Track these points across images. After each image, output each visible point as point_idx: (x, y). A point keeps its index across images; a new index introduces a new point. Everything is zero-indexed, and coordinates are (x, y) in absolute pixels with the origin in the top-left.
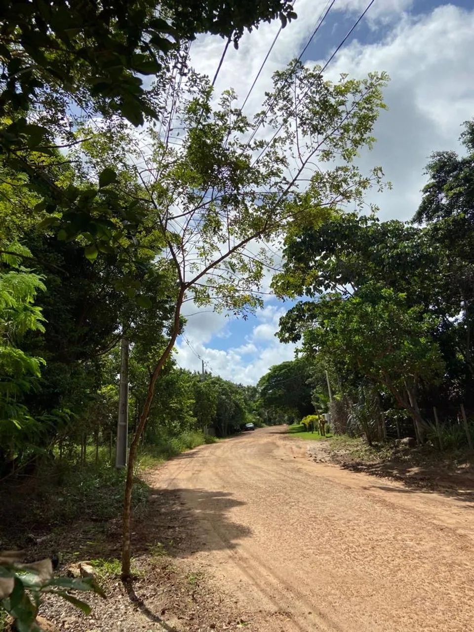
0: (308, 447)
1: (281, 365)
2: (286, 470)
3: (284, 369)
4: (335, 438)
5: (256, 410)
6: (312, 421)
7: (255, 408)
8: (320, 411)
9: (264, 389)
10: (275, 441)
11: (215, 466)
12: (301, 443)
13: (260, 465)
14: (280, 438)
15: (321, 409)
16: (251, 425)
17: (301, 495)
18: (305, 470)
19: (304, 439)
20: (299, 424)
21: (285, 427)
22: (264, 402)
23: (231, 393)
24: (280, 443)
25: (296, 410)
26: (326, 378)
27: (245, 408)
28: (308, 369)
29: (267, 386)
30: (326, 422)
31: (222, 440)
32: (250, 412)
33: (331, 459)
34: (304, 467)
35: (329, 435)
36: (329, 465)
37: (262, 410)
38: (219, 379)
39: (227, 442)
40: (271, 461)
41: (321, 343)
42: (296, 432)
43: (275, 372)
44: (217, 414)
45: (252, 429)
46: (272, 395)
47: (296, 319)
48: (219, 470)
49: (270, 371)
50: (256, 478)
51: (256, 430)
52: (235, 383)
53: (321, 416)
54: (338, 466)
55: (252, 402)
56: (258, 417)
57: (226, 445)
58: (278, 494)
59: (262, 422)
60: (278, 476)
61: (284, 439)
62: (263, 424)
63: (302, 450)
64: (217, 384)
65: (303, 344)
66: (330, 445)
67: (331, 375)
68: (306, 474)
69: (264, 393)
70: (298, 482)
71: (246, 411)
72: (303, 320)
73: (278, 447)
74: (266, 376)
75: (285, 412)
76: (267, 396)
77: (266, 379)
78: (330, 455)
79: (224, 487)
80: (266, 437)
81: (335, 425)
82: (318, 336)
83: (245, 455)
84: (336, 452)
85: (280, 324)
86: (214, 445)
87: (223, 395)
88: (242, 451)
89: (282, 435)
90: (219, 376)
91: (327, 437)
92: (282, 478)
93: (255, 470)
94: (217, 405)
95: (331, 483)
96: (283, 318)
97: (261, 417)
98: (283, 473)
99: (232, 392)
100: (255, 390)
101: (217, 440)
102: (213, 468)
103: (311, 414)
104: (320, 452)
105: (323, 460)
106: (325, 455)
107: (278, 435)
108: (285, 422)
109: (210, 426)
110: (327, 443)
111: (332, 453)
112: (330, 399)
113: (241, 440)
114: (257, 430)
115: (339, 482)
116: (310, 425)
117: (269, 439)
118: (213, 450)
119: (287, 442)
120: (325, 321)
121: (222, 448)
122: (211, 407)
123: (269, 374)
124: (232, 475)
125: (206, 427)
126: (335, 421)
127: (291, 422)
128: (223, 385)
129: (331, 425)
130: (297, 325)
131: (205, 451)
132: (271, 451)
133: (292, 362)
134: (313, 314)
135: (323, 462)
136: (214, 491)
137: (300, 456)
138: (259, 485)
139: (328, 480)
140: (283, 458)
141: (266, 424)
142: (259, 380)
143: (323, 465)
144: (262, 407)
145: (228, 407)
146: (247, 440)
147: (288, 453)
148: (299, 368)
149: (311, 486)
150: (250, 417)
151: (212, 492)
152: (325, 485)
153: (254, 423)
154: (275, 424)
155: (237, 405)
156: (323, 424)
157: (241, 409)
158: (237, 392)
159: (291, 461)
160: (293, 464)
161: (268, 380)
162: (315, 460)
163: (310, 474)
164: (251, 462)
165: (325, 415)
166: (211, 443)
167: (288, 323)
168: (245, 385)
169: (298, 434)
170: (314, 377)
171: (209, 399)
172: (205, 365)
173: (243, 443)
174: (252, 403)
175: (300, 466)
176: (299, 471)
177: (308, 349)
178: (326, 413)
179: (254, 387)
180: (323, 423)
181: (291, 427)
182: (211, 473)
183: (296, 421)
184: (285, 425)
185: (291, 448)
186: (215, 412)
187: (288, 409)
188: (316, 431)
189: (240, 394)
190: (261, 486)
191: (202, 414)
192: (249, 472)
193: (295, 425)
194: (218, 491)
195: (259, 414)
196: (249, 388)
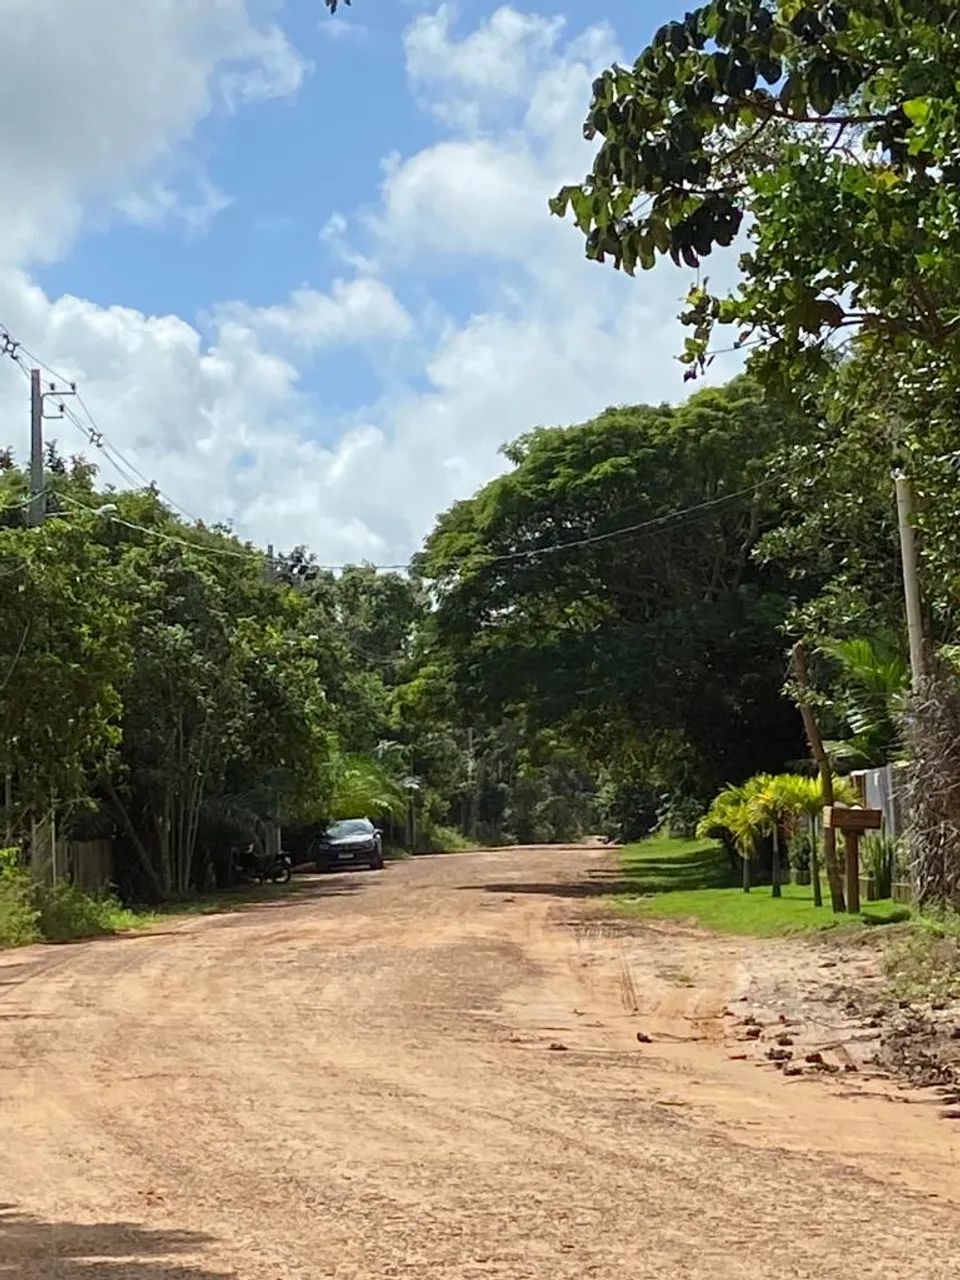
0: (742, 981)
1: (586, 431)
2: (581, 1107)
3: (607, 452)
4: (924, 923)
5: (401, 737)
6: (777, 815)
7: (394, 721)
8: (839, 749)
9: (465, 592)
10: (516, 937)
11: (102, 1075)
12: (690, 953)
13: (405, 1072)
14: (558, 922)
15: (848, 734)
16: (357, 832)
17: (662, 1258)
18: (708, 1110)
19: (718, 931)
20: (689, 835)
21: (589, 855)
22: (460, 677)
23: (230, 607)
24: (552, 947)
25: (674, 743)
26: (893, 526)
27: (323, 717)
28: (776, 460)
29: (487, 572)
30: (873, 819)
31: (153, 922)
32: (357, 744)
33: (887, 1055)
34: (697, 1096)
35: (884, 908)
36: (877, 1086)
37: (441, 736)
38: (151, 511)
39: (193, 935)
40: (478, 1055)
41: (876, 260)
42: (667, 889)
43: (542, 471)
44: (127, 751)
45: (366, 857)
46: (513, 634)
47: (708, 89)
48: (127, 1098)
49: (511, 467)
50: (373, 1149)
51: (395, 869)
52: (258, 546)
53: (839, 783)
54: (928, 1093)
55: (375, 680)
56: (412, 783)
57: (180, 949)
58: (519, 1248)
59: (437, 818)
60: (522, 1141)
61: (583, 924)
62: (449, 833)
63: (698, 997)
64: (139, 540)
65: (747, 264)
66: (890, 970)
67: (930, 506)
68: (714, 1139)
69: (459, 617)
70: (654, 1181)
71: (331, 737)
72: (764, 107)
73: (536, 971)
74: (485, 497)
75: (598, 754)
76: (482, 640)
77: (483, 520)
78: (885, 1029)
79: (151, 1198)
80: (462, 910)
81: (932, 838)
82: (857, 207)
83: (306, 1014)
84: (924, 1009)
85: (597, 122)
86: (101, 947)
87: (172, 617)
88: (286, 990)
89: (568, 901)
90: (152, 491)
91: (875, 921)
92: (552, 1154)
93: (369, 1104)
94: (131, 691)
95: (874, 1192)
96: (620, 78)
97: (430, 783)
98: (562, 1124)
99: (238, 605)
100: (397, 599)
101: (123, 919)
102: (88, 1086)
103: (776, 770)
104: (819, 1009)
105: (829, 1058)
106: (846, 1028)
107: (541, 904)
108: (593, 825)
109: (77, 830)
110: (870, 959)
111: (899, 1019)
112: (915, 664)
113: (285, 925)
114: (404, 869)
115: (927, 1190)
116: (763, 844)
117: (484, 926)
118: (91, 980)
119: (603, 947)
120: (918, 109)
121: (153, 971)
122: (84, 692)
123: (504, 492)
124: (212, 1128)
125: (44, 833)
126: (934, 815)
127: (634, 824)
128: (176, 552)
129: (907, 846)
130: (720, 139)
131: (32, 983)
132: (486, 996)
133: (665, 411)
134: (834, 57)
135: (830, 1070)
136: (86, 1219)
137: (684, 1029)
138: (393, 1193)
139: (856, 1174)
140: (564, 1038)
141: (465, 834)
142: (430, 527)
143: (832, 1084)
144: (442, 713)
145: (207, 702)
146: (325, 925)
147: (600, 1012)
148: (713, 459)
149: (741, 1203)
150: (356, 778)
151: (68, 1226)
152: (831, 1205)
153: (382, 821)
154: (526, 836)
155: (270, 698)
156: (854, 834)
157: (294, 727)
158: (268, 607)
159: (618, 1059)
160: (625, 1075)
161: (491, 534)
162: (779, 1058)
163: (736, 1136)
164: (352, 1057)
165: (874, 776)
166: (78, 938)
167: (651, 119)
168: (331, 563)
169: (677, 899)
170: (813, 521)
171: (74, 642)
172: (49, 406)
173: (302, 945)
174: (369, 684)
175: (673, 1087)
176: (663, 1115)
177: (777, 302)
178: (878, 762)
179: (391, 583)
180: (855, 824)
181: (634, 853)
182: (62, 1113)
183: (667, 814)
184: (594, 841)
185: (627, 983)
186: (116, 734)
187: (619, 735)
188: (803, 881)
189: (292, 618)
190: (407, 1197)
191: (24, 746)
192: (328, 1117)
193: (663, 845)
194: (113, 1218)
195: (421, 765)
196: (356, 584)
